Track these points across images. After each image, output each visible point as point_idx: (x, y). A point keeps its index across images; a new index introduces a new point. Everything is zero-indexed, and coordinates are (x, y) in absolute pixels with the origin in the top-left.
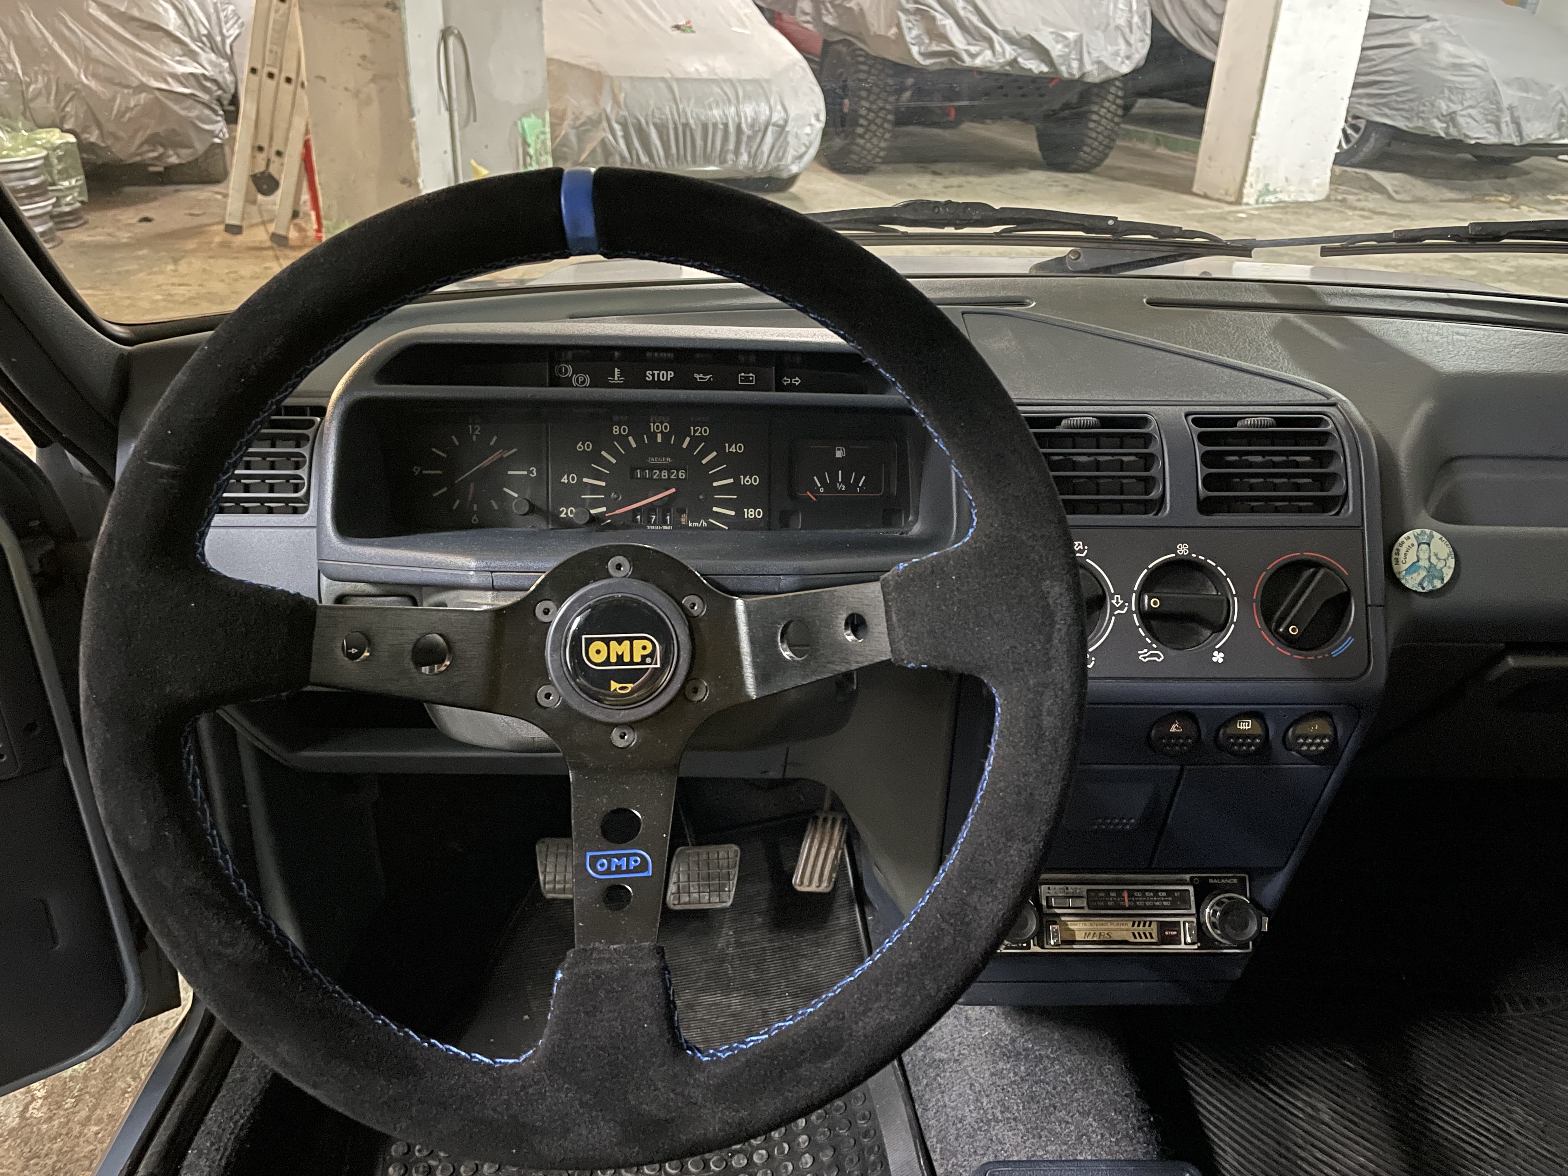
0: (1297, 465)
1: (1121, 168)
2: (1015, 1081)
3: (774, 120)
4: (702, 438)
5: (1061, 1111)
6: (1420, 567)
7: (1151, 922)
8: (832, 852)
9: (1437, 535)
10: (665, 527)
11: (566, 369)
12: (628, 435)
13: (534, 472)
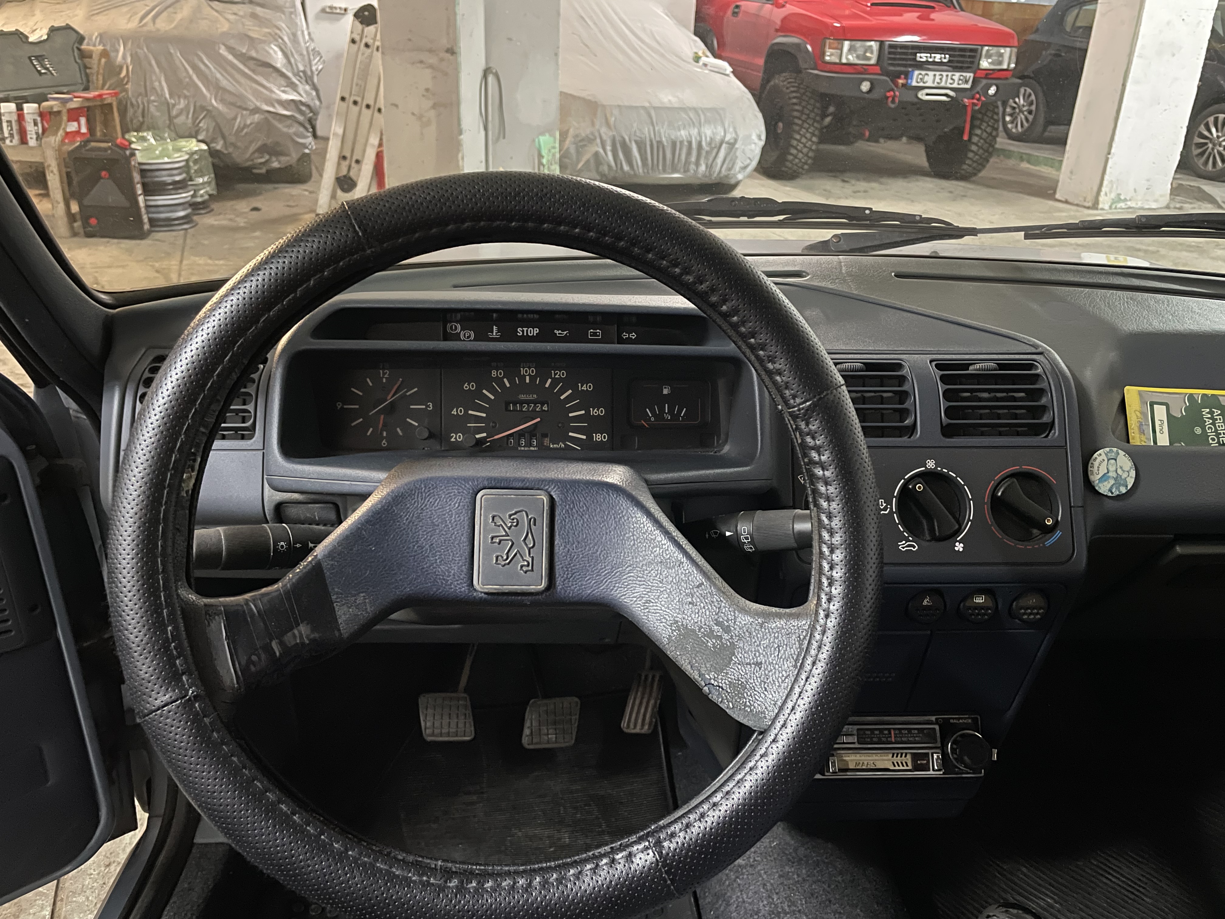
0: (1015, 399)
1: (994, 179)
2: (798, 881)
3: (727, 139)
4: (560, 380)
5: (835, 904)
6: (1109, 477)
7: (906, 754)
8: (652, 702)
9: (1122, 453)
10: (532, 449)
11: (456, 327)
12: (503, 377)
13: (431, 406)
